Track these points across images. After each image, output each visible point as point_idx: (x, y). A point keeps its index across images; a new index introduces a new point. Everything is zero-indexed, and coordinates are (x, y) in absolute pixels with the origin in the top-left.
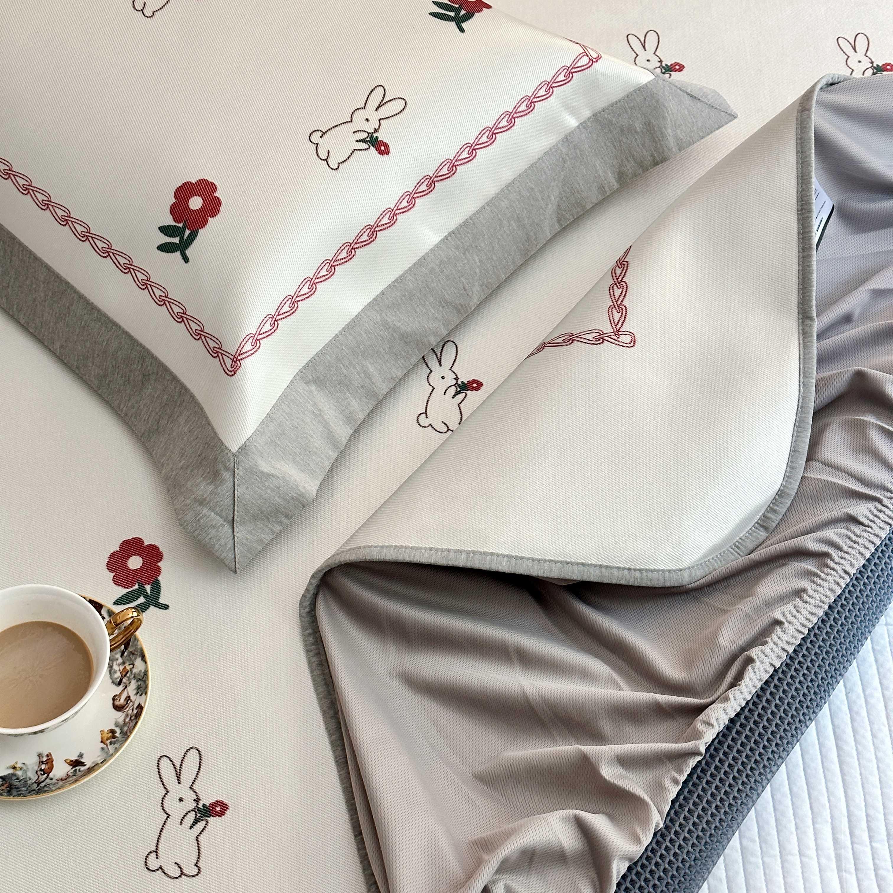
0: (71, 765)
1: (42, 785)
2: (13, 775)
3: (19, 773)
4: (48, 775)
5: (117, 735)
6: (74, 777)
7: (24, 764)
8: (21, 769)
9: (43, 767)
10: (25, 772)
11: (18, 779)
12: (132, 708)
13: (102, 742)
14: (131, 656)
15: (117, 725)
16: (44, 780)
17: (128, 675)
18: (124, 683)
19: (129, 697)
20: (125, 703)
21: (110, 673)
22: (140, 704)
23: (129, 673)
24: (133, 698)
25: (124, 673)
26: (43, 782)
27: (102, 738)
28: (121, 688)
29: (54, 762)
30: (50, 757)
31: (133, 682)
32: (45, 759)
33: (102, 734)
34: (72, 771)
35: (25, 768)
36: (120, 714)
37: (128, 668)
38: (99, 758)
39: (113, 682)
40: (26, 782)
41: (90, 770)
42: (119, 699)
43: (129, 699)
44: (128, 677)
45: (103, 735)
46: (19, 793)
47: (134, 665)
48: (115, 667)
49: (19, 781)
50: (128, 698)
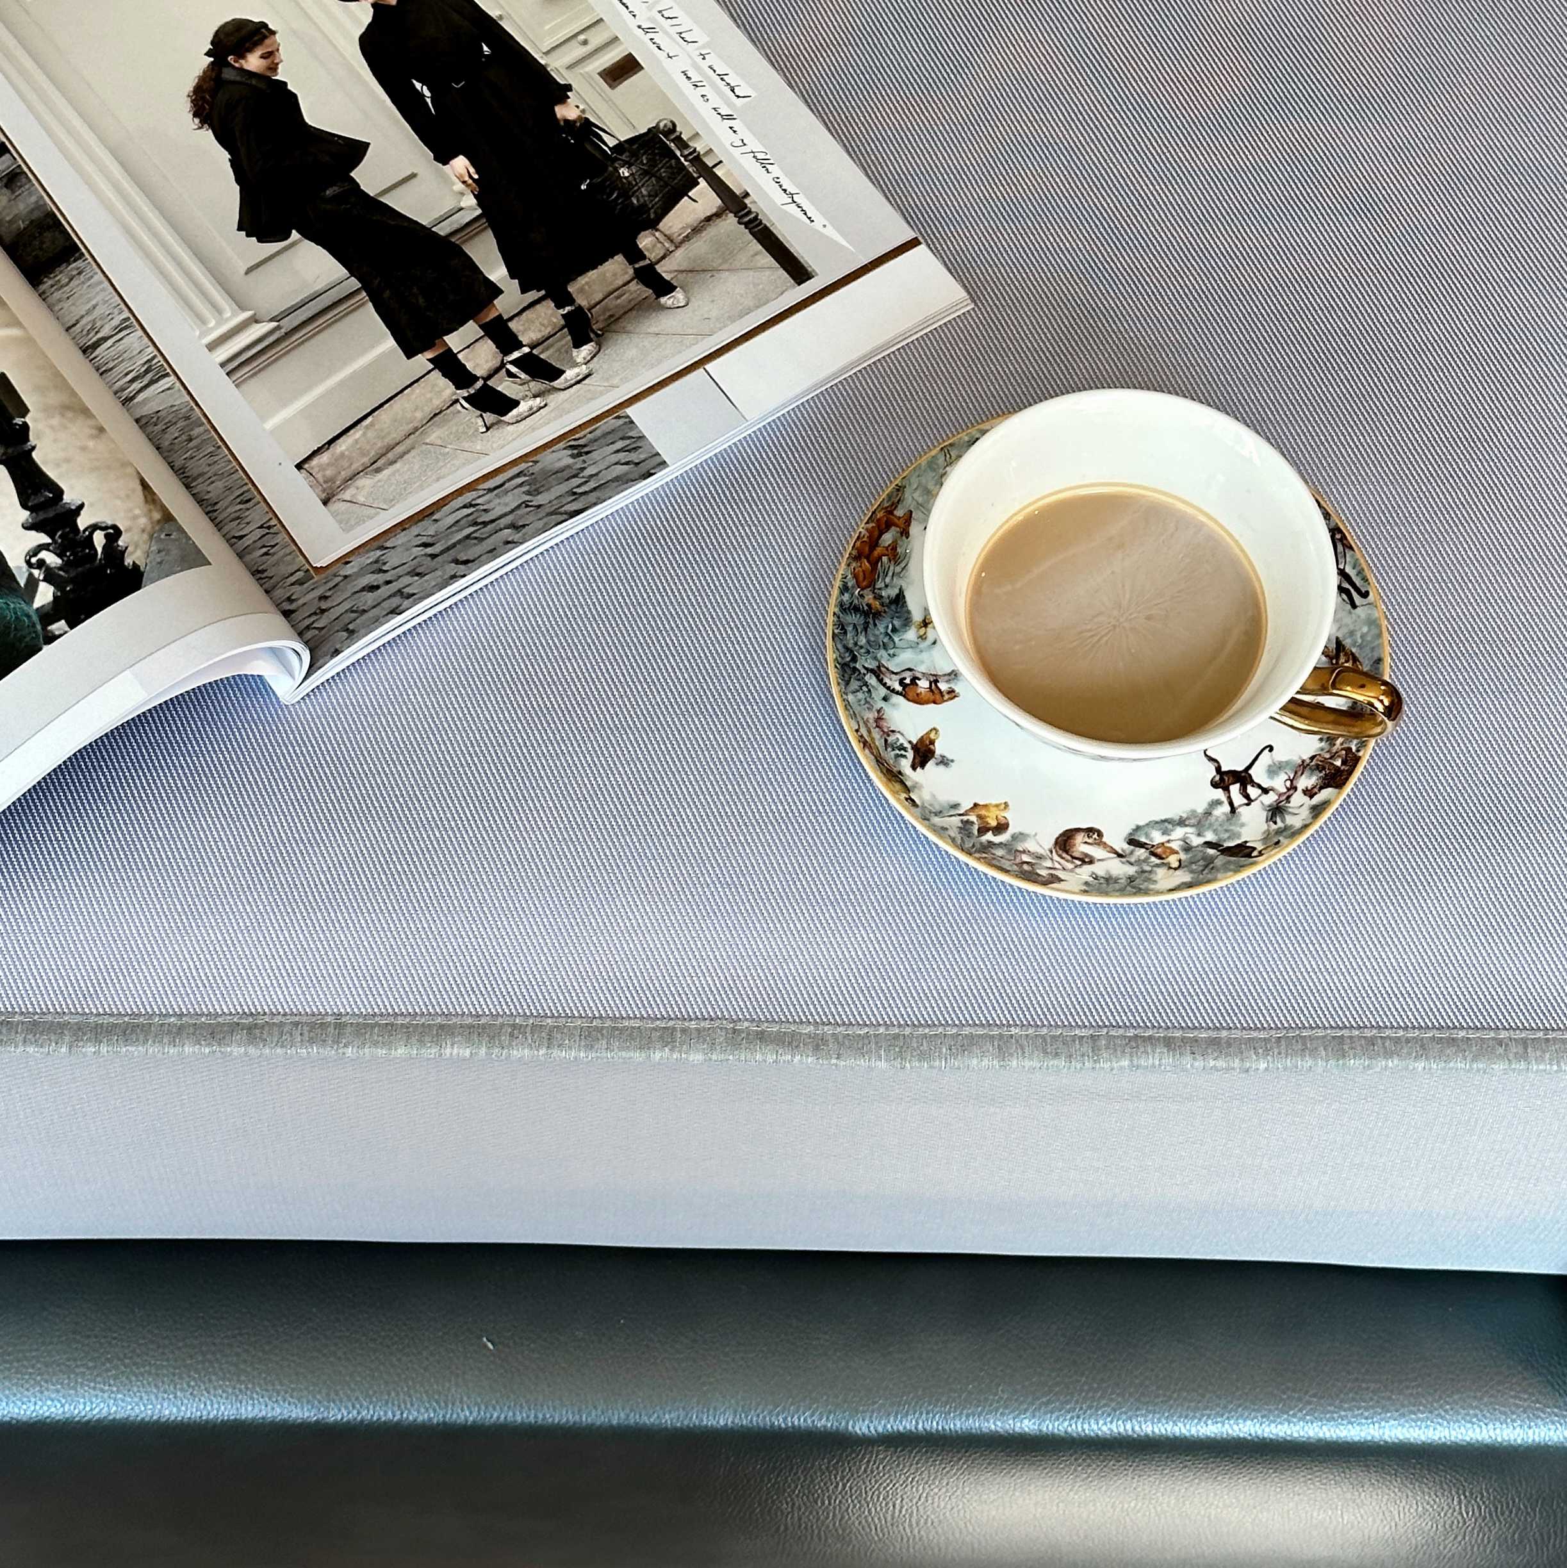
0: (921, 740)
1: (872, 680)
2: (907, 622)
3: (911, 634)
4: (898, 693)
5: (989, 836)
6: (879, 743)
7: (934, 643)
8: (923, 638)
9: (923, 684)
10: (913, 646)
11: (894, 630)
12: (1057, 866)
13: (976, 805)
14: (1202, 863)
15: (1018, 837)
16: (884, 685)
17: (1153, 859)
18: (1132, 853)
19: (1091, 862)
20: (1076, 854)
21: (1165, 821)
22: (1060, 880)
23: (1158, 861)
24: (1087, 870)
25: (1159, 851)
26: (881, 681)
27: (985, 806)
28: (1121, 845)
29: (933, 705)
30: (946, 697)
31: (1131, 870)
32: (943, 686)
33: (997, 806)
34: (902, 740)
35: (923, 645)
36: (1049, 843)
37: (1173, 860)
38: (926, 796)
39: (1138, 828)
40: (885, 647)
41: (894, 776)
42: (1090, 841)
43: (1084, 862)
44: (1146, 860)
45: (992, 809)
46: (850, 628)
47: (1175, 869)
48: (1179, 832)
49: (887, 634)
50: (1087, 860)
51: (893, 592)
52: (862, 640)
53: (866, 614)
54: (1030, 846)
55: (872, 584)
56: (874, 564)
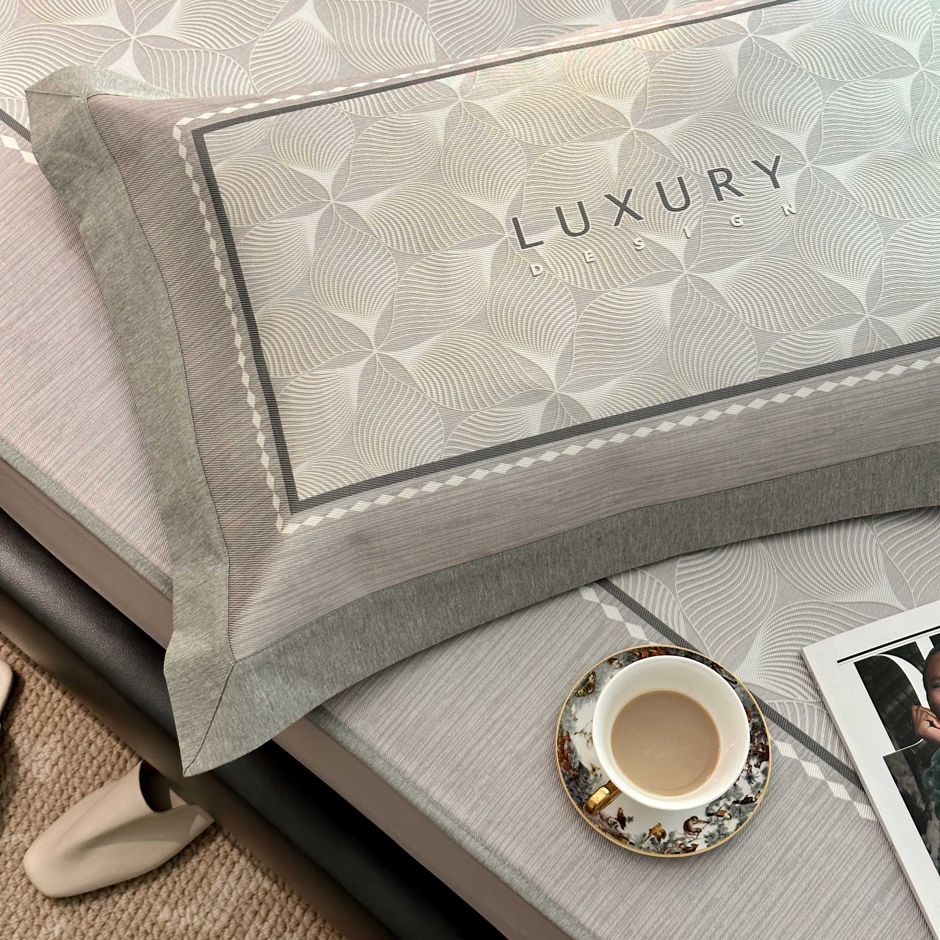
51: (577, 764)
52: (579, 790)
53: (575, 779)
54: (677, 836)
55: (570, 767)
56: (567, 758)
